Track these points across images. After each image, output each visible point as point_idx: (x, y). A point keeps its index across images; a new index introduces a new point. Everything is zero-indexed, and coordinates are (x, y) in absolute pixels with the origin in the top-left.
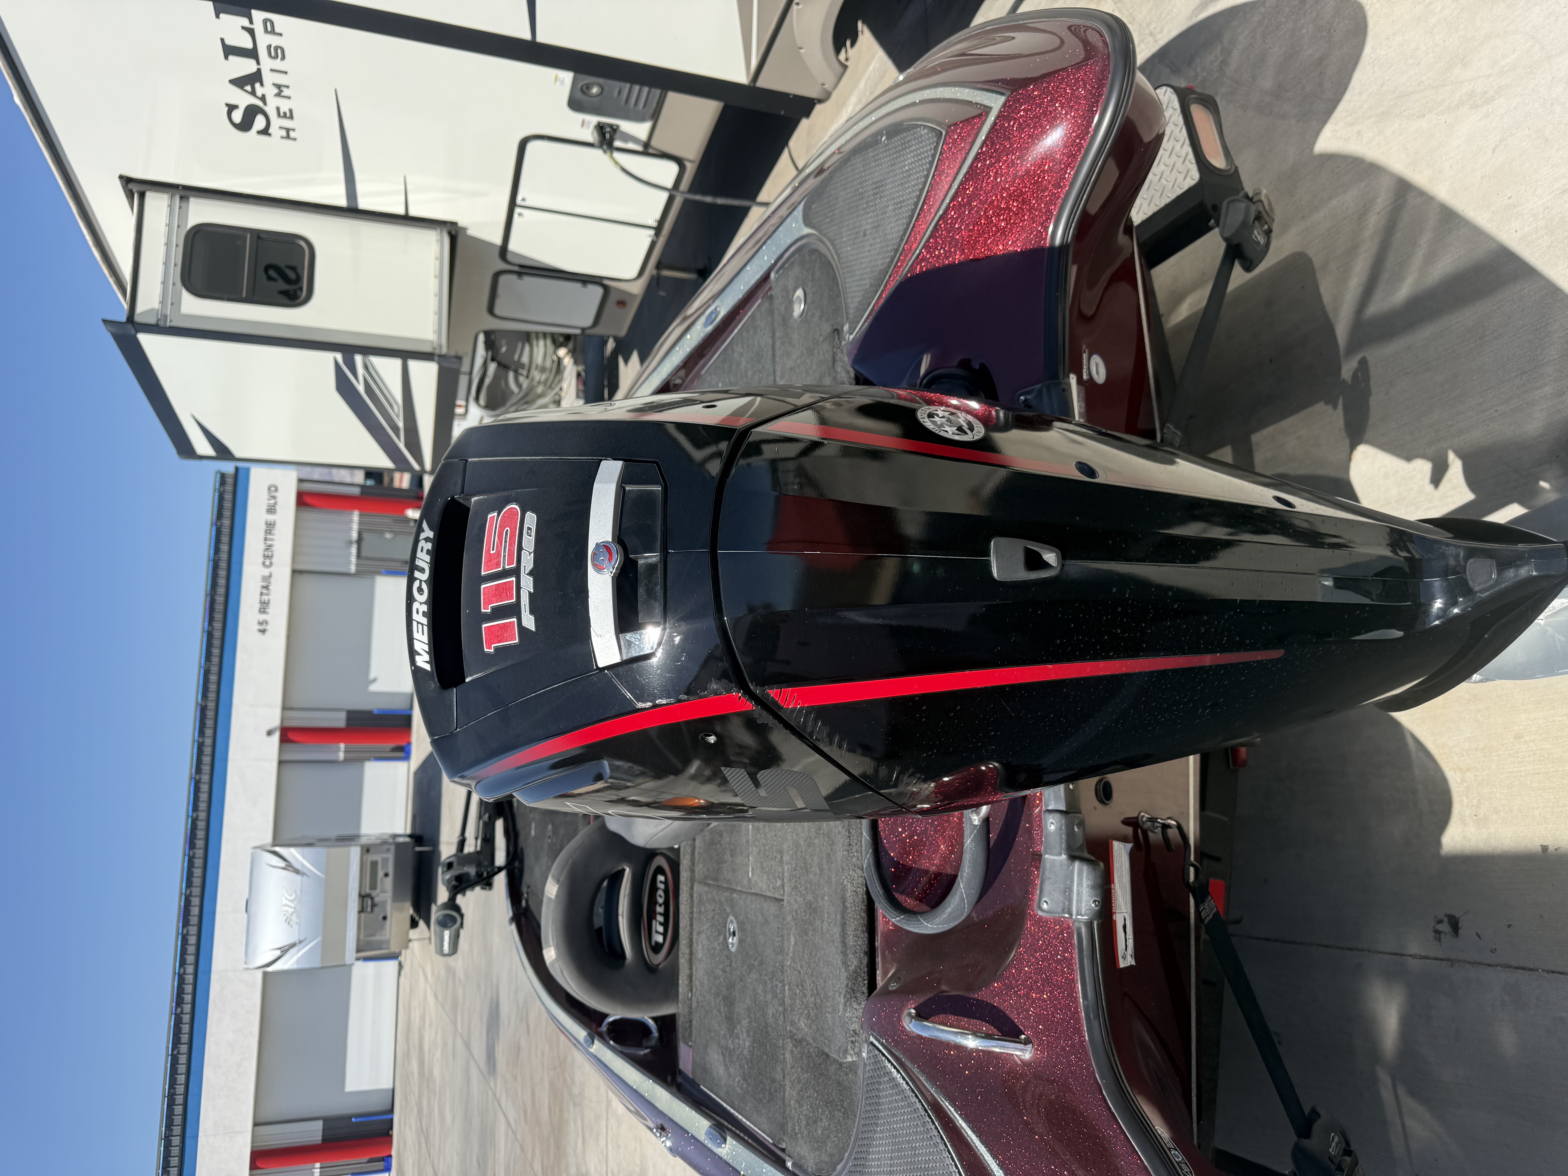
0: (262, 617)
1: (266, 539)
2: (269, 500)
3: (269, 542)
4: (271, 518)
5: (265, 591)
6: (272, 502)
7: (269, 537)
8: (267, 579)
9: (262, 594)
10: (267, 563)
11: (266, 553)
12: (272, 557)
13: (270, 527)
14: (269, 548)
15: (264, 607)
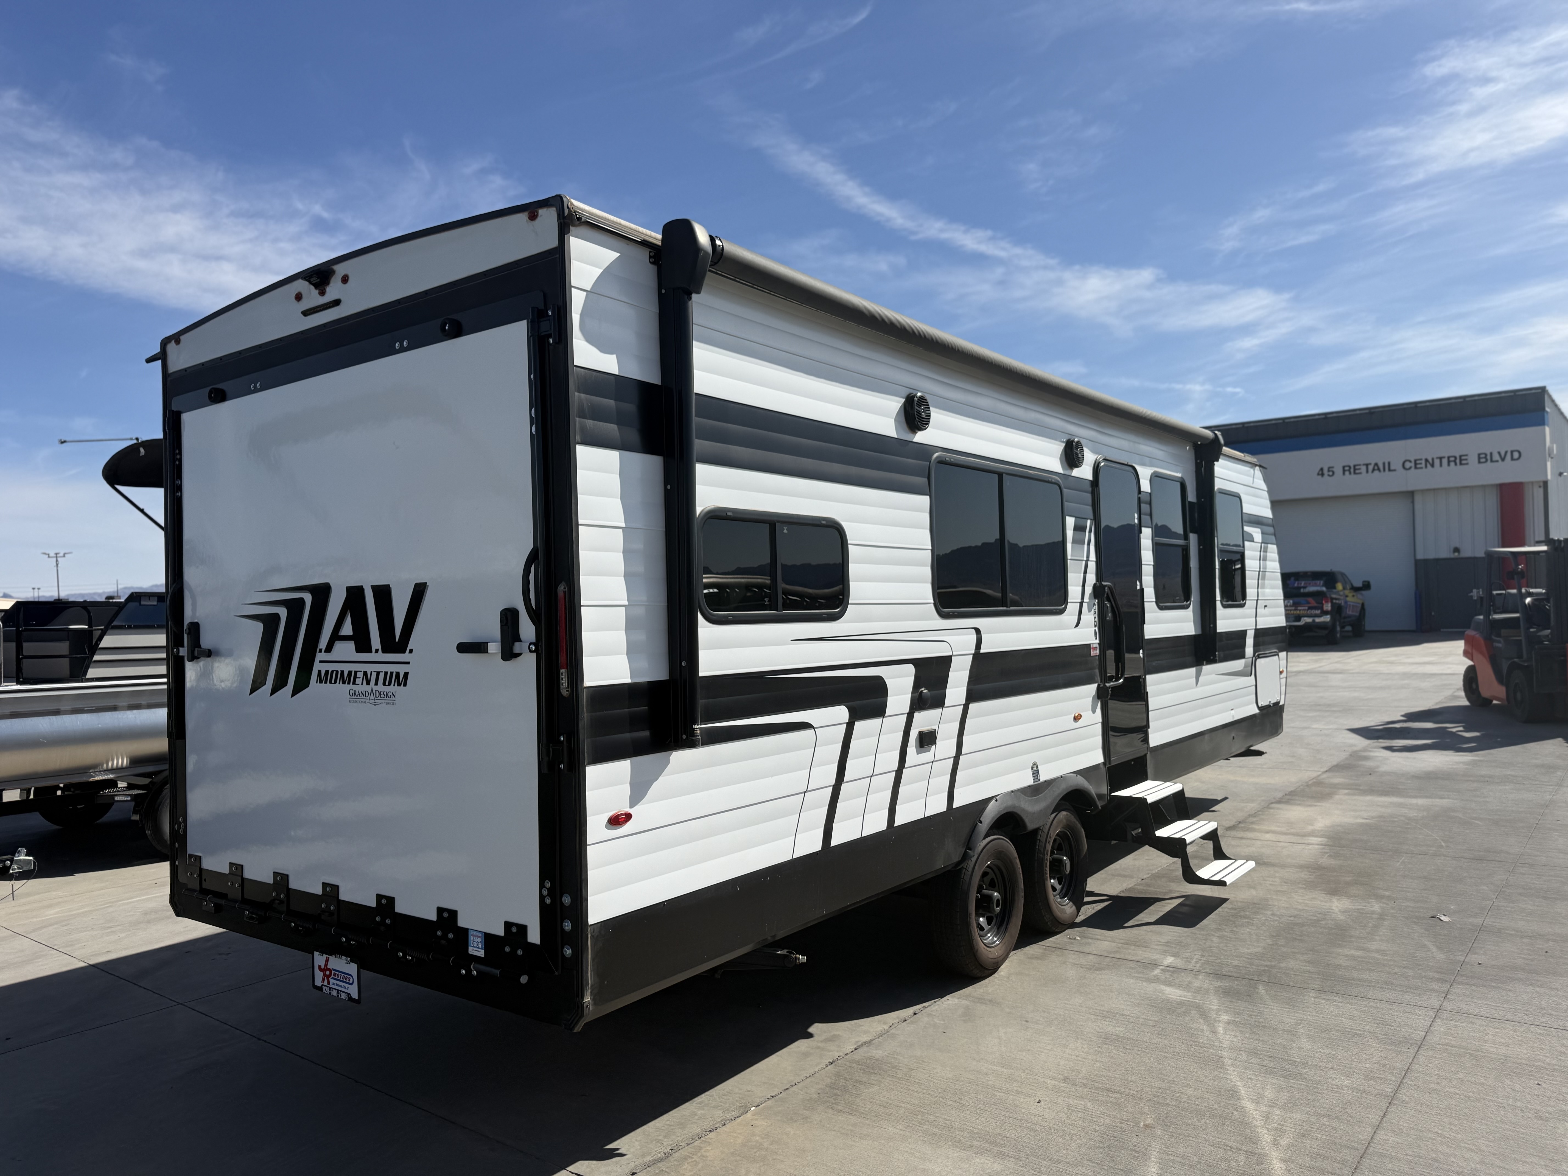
0: (1338, 470)
1: (1441, 459)
2: (1499, 453)
3: (1437, 462)
4: (1473, 459)
5: (1371, 468)
6: (1496, 457)
7: (1445, 461)
8: (1388, 467)
9: (1367, 465)
10: (1408, 465)
11: (1423, 462)
12: (1416, 468)
13: (1460, 460)
14: (1431, 464)
15: (1351, 470)
